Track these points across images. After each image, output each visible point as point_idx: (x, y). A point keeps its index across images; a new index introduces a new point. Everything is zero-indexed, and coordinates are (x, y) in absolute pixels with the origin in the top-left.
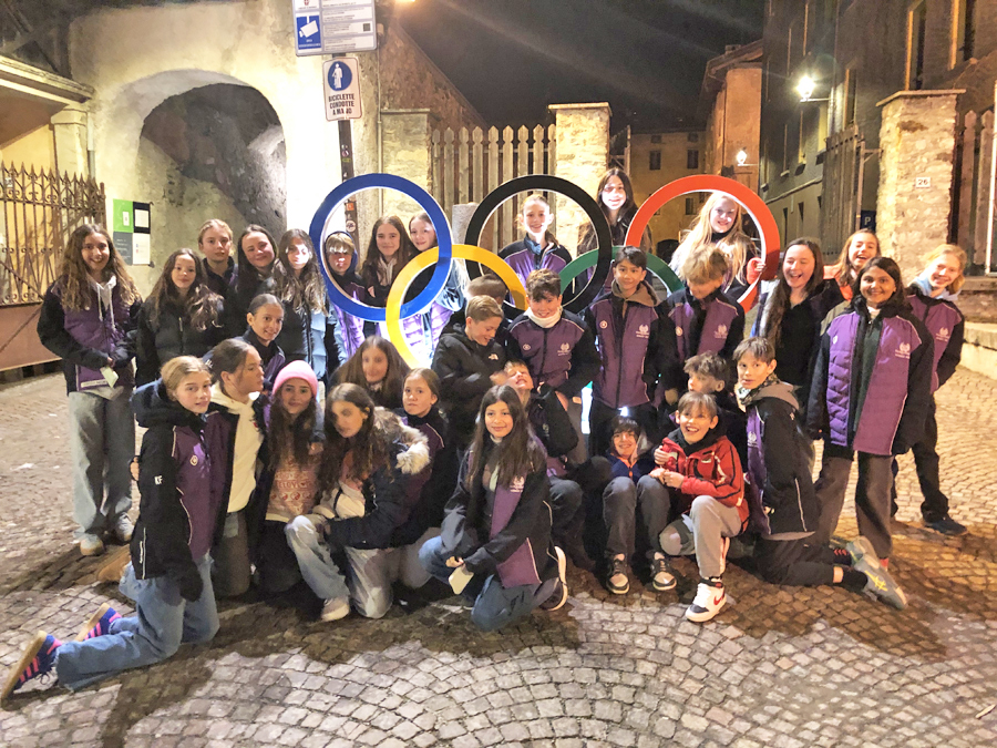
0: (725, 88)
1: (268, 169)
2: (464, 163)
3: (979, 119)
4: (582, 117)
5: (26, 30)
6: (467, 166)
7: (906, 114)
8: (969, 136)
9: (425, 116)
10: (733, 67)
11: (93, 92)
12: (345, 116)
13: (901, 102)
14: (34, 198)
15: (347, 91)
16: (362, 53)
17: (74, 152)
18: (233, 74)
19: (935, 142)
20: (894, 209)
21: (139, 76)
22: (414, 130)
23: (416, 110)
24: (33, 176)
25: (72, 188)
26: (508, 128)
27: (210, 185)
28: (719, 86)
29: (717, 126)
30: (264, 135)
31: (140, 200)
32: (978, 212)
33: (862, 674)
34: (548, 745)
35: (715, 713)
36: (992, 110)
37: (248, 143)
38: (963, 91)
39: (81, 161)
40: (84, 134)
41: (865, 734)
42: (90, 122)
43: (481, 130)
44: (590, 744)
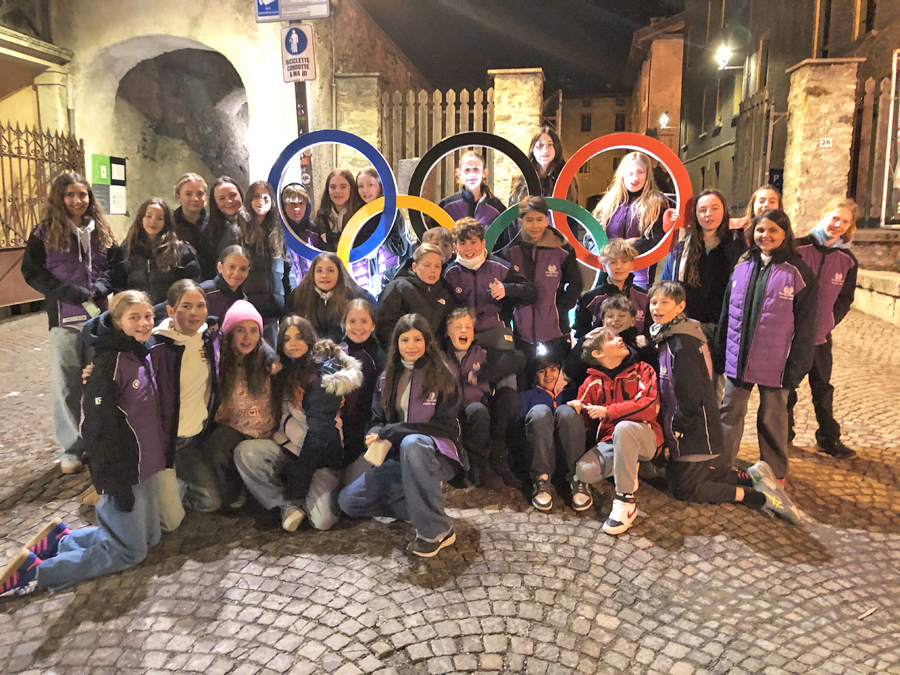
0: (650, 57)
1: (233, 128)
2: (411, 122)
3: (877, 85)
4: (518, 81)
6: (413, 125)
7: (812, 80)
8: (869, 101)
9: (376, 79)
10: (657, 37)
11: (72, 55)
12: (301, 78)
13: (807, 69)
14: (19, 152)
15: (303, 55)
16: (318, 20)
17: (56, 110)
18: (200, 39)
19: (837, 106)
20: (799, 167)
21: (114, 41)
22: (366, 92)
23: (368, 74)
24: (18, 133)
25: (54, 143)
26: (451, 91)
27: (180, 142)
28: (645, 55)
29: (643, 93)
30: (230, 96)
31: (116, 155)
32: (875, 170)
33: (758, 580)
34: (477, 640)
35: (626, 613)
36: (890, 76)
37: (215, 104)
38: (864, 59)
39: (62, 119)
40: (64, 94)
41: (759, 632)
42: (70, 82)
43: (426, 93)
44: (514, 640)
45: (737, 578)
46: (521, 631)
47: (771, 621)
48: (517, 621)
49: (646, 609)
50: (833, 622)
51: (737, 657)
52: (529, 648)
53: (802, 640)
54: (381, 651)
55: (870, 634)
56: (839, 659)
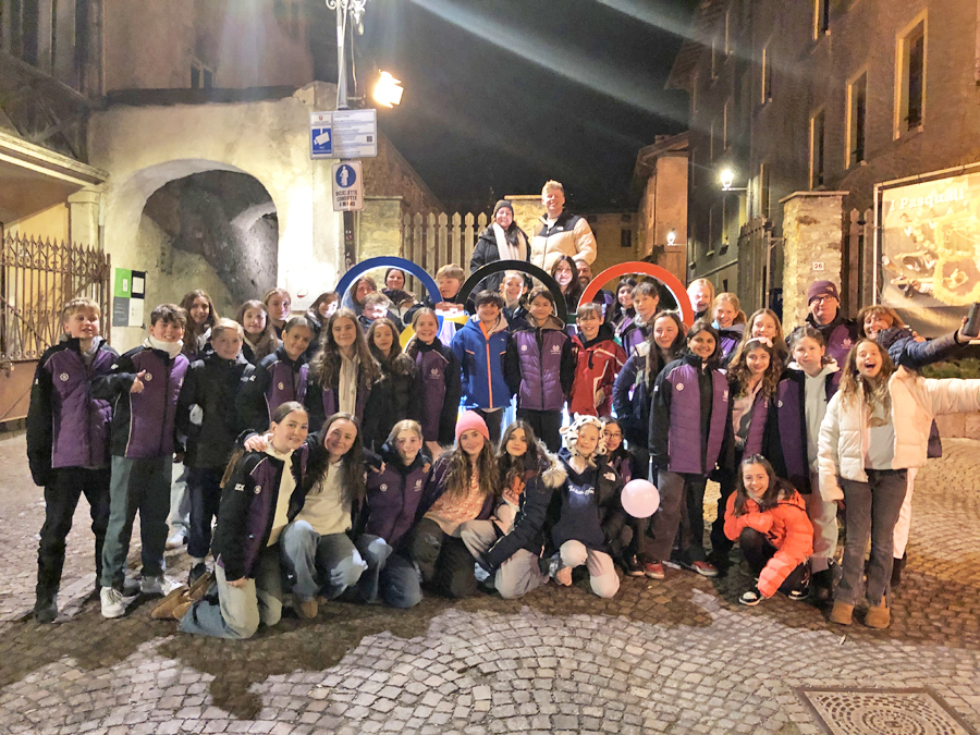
0: (656, 174)
1: (246, 243)
2: (431, 243)
3: (862, 215)
4: (533, 207)
5: (55, 124)
6: (433, 245)
7: (803, 210)
8: (854, 229)
9: (398, 202)
10: (662, 155)
11: (108, 176)
12: (349, 208)
13: (797, 200)
14: (55, 267)
15: (352, 188)
16: (364, 160)
17: (88, 227)
18: (234, 164)
19: (826, 234)
20: (796, 288)
21: (150, 164)
22: (388, 214)
23: (390, 197)
24: (55, 248)
25: (85, 259)
26: (469, 214)
27: (198, 256)
28: (650, 172)
29: (649, 209)
30: (246, 212)
31: (137, 269)
32: (864, 292)
33: (754, 623)
34: (533, 660)
35: (649, 645)
36: (872, 208)
37: (230, 220)
38: (848, 193)
39: (93, 235)
40: (96, 212)
41: (753, 655)
42: (102, 201)
43: (446, 216)
44: (561, 660)
45: (738, 623)
46: (567, 655)
47: (763, 648)
48: (563, 649)
49: (664, 643)
50: (811, 648)
51: (736, 669)
52: (575, 666)
53: (785, 658)
54: (459, 668)
55: (839, 655)
56: (813, 668)
